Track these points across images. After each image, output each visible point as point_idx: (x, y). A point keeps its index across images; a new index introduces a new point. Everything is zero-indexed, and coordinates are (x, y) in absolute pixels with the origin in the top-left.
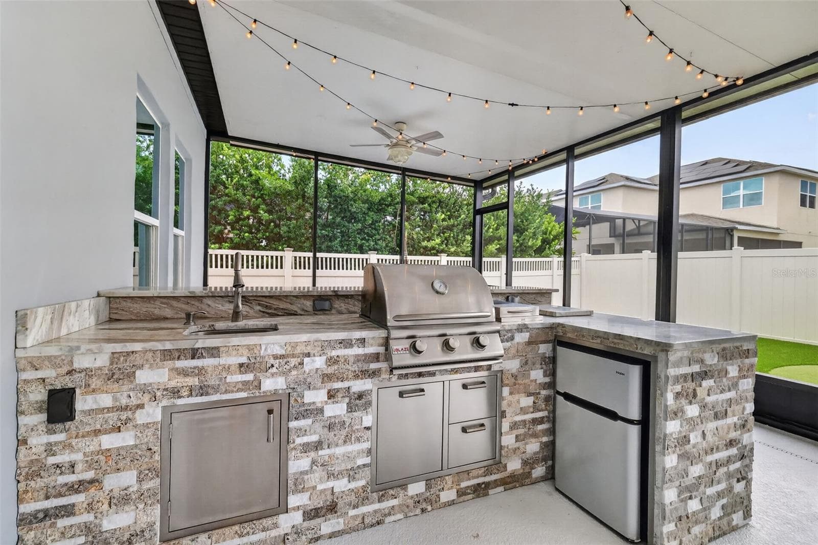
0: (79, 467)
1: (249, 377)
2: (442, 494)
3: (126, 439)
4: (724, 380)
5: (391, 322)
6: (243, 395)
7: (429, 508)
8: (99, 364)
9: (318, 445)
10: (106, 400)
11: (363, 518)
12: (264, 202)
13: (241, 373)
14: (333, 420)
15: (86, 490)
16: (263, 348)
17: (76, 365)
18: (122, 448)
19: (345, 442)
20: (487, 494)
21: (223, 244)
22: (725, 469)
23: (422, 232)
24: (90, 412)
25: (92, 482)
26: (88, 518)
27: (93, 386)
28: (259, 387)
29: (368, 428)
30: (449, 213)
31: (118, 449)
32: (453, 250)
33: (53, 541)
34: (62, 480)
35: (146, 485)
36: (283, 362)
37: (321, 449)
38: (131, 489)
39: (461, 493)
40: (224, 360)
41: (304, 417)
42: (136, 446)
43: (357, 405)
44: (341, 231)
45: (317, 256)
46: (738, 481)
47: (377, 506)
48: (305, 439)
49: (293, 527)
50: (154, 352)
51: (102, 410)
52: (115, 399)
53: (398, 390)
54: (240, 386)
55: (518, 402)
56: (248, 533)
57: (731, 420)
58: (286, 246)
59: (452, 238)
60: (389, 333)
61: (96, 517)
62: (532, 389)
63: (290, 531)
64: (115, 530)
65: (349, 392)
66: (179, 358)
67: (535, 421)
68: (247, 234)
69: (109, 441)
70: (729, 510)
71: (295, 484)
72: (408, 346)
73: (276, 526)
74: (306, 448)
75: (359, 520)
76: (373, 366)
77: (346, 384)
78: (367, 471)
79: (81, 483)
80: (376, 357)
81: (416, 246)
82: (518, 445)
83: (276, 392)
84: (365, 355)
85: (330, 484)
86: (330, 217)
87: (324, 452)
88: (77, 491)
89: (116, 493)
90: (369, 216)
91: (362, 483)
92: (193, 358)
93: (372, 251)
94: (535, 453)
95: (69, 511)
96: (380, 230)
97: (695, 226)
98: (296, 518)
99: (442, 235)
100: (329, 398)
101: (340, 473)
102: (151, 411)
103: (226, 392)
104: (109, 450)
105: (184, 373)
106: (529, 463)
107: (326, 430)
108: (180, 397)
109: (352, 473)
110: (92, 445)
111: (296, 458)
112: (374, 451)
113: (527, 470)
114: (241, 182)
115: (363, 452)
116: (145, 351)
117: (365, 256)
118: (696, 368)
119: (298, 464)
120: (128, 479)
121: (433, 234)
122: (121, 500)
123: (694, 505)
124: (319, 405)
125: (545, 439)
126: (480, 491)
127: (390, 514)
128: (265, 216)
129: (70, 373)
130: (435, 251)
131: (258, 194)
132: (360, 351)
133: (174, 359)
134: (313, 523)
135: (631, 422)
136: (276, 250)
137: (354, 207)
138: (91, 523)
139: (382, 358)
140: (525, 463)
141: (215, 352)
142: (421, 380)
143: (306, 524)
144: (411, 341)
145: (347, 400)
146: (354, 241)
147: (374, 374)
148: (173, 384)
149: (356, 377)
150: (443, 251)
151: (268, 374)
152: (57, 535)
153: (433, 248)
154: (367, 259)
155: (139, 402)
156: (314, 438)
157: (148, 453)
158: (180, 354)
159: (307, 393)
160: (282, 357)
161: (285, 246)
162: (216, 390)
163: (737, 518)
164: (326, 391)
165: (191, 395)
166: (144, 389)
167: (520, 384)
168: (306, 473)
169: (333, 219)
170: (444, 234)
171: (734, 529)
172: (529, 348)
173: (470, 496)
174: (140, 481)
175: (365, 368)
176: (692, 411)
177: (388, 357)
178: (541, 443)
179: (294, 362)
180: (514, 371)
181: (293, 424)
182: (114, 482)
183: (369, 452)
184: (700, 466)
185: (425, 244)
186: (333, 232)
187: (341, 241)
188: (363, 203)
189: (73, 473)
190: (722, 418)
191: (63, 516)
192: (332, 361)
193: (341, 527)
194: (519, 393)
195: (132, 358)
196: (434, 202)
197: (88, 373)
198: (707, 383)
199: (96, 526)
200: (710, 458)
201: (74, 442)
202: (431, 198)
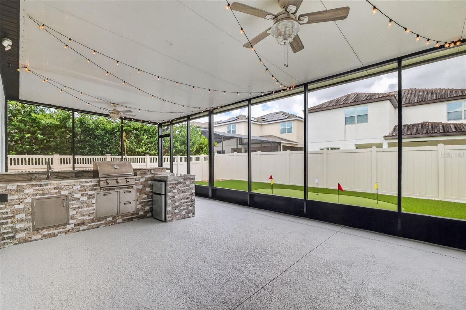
0: (9, 213)
1: (57, 191)
2: (118, 220)
3: (22, 206)
4: (185, 184)
5: (100, 176)
6: (55, 195)
7: (114, 224)
8: (13, 188)
9: (78, 208)
10: (16, 197)
11: (93, 226)
12: (39, 129)
13: (55, 190)
14: (83, 201)
15: (11, 218)
16: (61, 183)
17: (7, 189)
18: (21, 208)
19: (87, 207)
20: (132, 220)
21: (11, 152)
22: (186, 204)
23: (136, 145)
24: (12, 200)
25: (12, 216)
26: (11, 225)
27: (12, 194)
28: (60, 193)
29: (94, 203)
30: (150, 135)
31: (19, 209)
32: (152, 153)
33: (2, 230)
34: (4, 216)
35: (28, 218)
36: (67, 187)
37: (79, 209)
38: (23, 218)
39: (124, 220)
40: (50, 187)
41: (74, 201)
42: (24, 208)
43: (90, 197)
44: (89, 144)
45: (75, 157)
46: (190, 206)
47: (97, 223)
48: (74, 206)
49: (71, 228)
50: (29, 185)
51: (15, 199)
52: (19, 197)
53: (103, 194)
54: (55, 193)
55: (142, 196)
56: (58, 229)
57: (188, 193)
58: (55, 152)
59: (152, 147)
60: (99, 179)
61: (14, 225)
62: (147, 193)
63: (70, 229)
64: (19, 228)
65: (87, 194)
66: (36, 187)
67: (148, 202)
68: (28, 147)
69: (17, 207)
70: (188, 213)
71: (72, 217)
72: (105, 182)
73: (66, 228)
74: (75, 208)
75: (91, 227)
76: (95, 188)
77: (87, 192)
78: (94, 214)
79: (9, 217)
80: (96, 185)
81: (133, 151)
82: (142, 207)
83: (65, 195)
84: (93, 185)
85: (82, 218)
86: (82, 137)
87: (80, 210)
88: (8, 219)
89: (19, 219)
90: (106, 137)
91: (93, 217)
92: (40, 186)
93: (108, 154)
94: (148, 210)
95: (7, 223)
96: (113, 143)
97: (268, 141)
98: (73, 226)
99: (147, 145)
100: (81, 196)
101: (86, 215)
102: (29, 199)
103: (50, 194)
104: (17, 209)
105: (38, 190)
106: (146, 212)
107: (81, 204)
108: (37, 196)
109: (89, 215)
110: (13, 208)
111: (72, 211)
112: (96, 209)
113: (146, 214)
114: (23, 118)
115: (92, 209)
116: (27, 185)
117: (104, 157)
118: (176, 182)
119: (72, 213)
120: (22, 216)
121: (142, 145)
122: (21, 221)
123: (176, 211)
124: (79, 198)
125: (151, 206)
126: (130, 220)
127: (101, 225)
128: (40, 137)
129: (6, 190)
130: (143, 154)
131: (35, 125)
132: (91, 184)
133: (35, 187)
134: (77, 227)
135: (163, 195)
136: (48, 154)
137: (97, 132)
138: (12, 226)
139: (98, 185)
140: (145, 212)
141: (47, 185)
142: (110, 191)
143: (75, 227)
144: (106, 181)
145: (87, 196)
146: (97, 149)
147: (95, 190)
148: (35, 193)
149: (90, 190)
150: (148, 153)
151: (63, 190)
152: (3, 229)
153: (142, 152)
154: (105, 158)
155: (25, 197)
156: (77, 206)
157: (28, 210)
158: (37, 185)
159: (74, 195)
160: (67, 186)
161: (53, 152)
162: (47, 194)
163: (190, 215)
164: (80, 194)
165: (40, 195)
166: (27, 194)
167: (142, 192)
168: (75, 215)
169: (84, 138)
170: (148, 145)
171: (189, 217)
172: (145, 182)
173: (127, 221)
174: (26, 216)
175: (92, 188)
176: (175, 191)
177: (99, 185)
178: (150, 207)
179: (70, 187)
180: (141, 188)
181: (70, 202)
182: (18, 217)
183: (94, 209)
184: (178, 203)
185: (137, 150)
186: (85, 145)
187: (89, 149)
188: (102, 131)
189: (7, 214)
190: (185, 193)
191: (5, 224)
192: (82, 187)
193: (86, 228)
194: (142, 194)
195: (23, 186)
196: (142, 130)
197: (11, 190)
198: (180, 185)
199: (14, 227)
200: (181, 201)
201: (7, 207)
202: (140, 128)
